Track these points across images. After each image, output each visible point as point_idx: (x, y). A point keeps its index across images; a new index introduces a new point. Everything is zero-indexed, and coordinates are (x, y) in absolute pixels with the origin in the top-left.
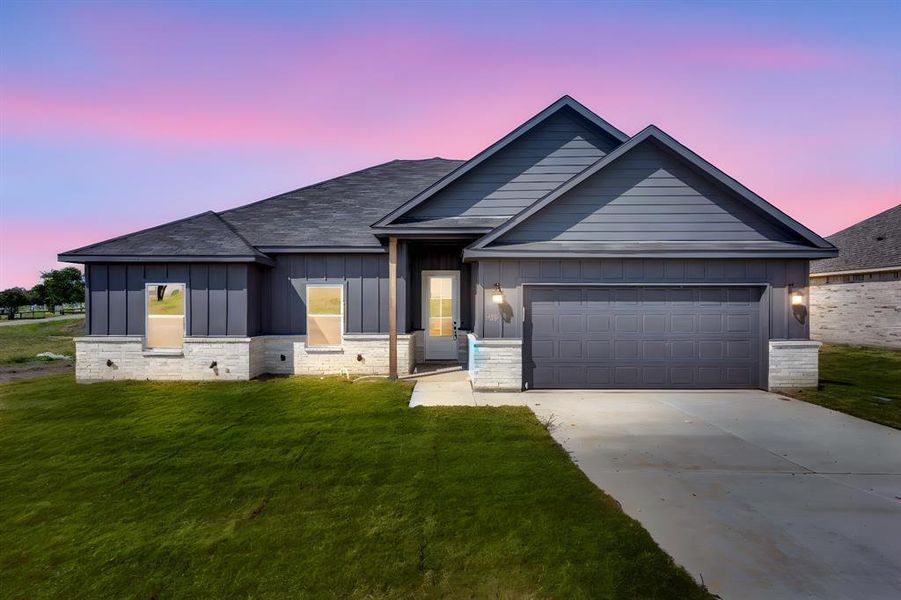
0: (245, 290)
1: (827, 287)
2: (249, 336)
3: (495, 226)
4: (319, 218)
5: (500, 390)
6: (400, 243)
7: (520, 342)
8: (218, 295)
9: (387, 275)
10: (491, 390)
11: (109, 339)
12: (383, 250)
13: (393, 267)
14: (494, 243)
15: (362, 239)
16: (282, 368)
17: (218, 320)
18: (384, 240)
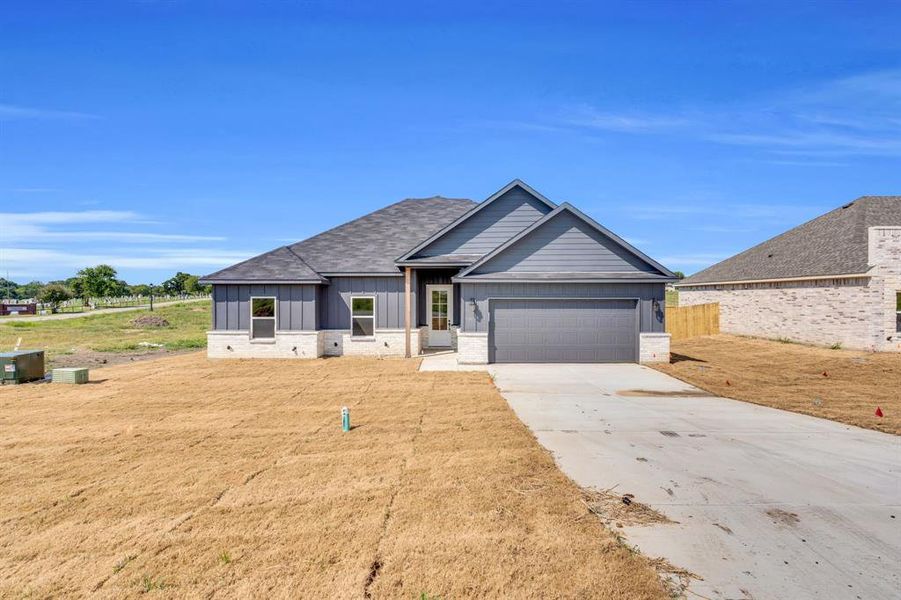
0: (314, 301)
1: (733, 292)
2: (317, 329)
3: (474, 261)
4: (358, 249)
5: (474, 364)
6: (412, 270)
7: (486, 334)
8: (297, 304)
9: (404, 291)
10: (469, 364)
11: (228, 332)
12: (401, 275)
13: (408, 286)
14: (471, 274)
15: (387, 266)
16: (335, 351)
17: (297, 321)
18: (402, 269)
